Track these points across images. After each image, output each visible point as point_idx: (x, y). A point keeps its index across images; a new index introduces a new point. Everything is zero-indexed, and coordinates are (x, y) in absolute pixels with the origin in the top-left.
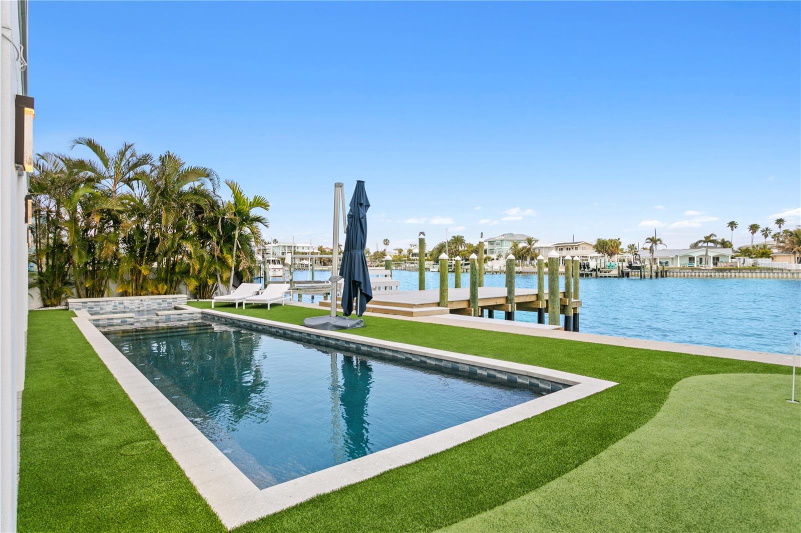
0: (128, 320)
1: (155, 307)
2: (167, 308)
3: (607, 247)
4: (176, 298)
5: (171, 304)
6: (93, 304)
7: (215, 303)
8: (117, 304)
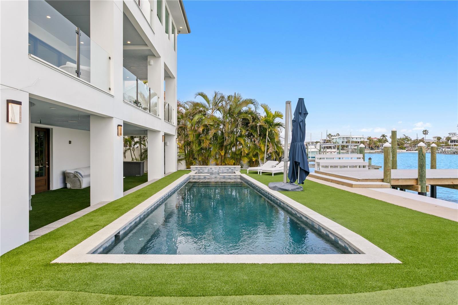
0: (207, 177)
1: (226, 171)
2: (231, 172)
4: (235, 167)
5: (233, 170)
6: (200, 168)
7: (249, 171)
8: (209, 169)
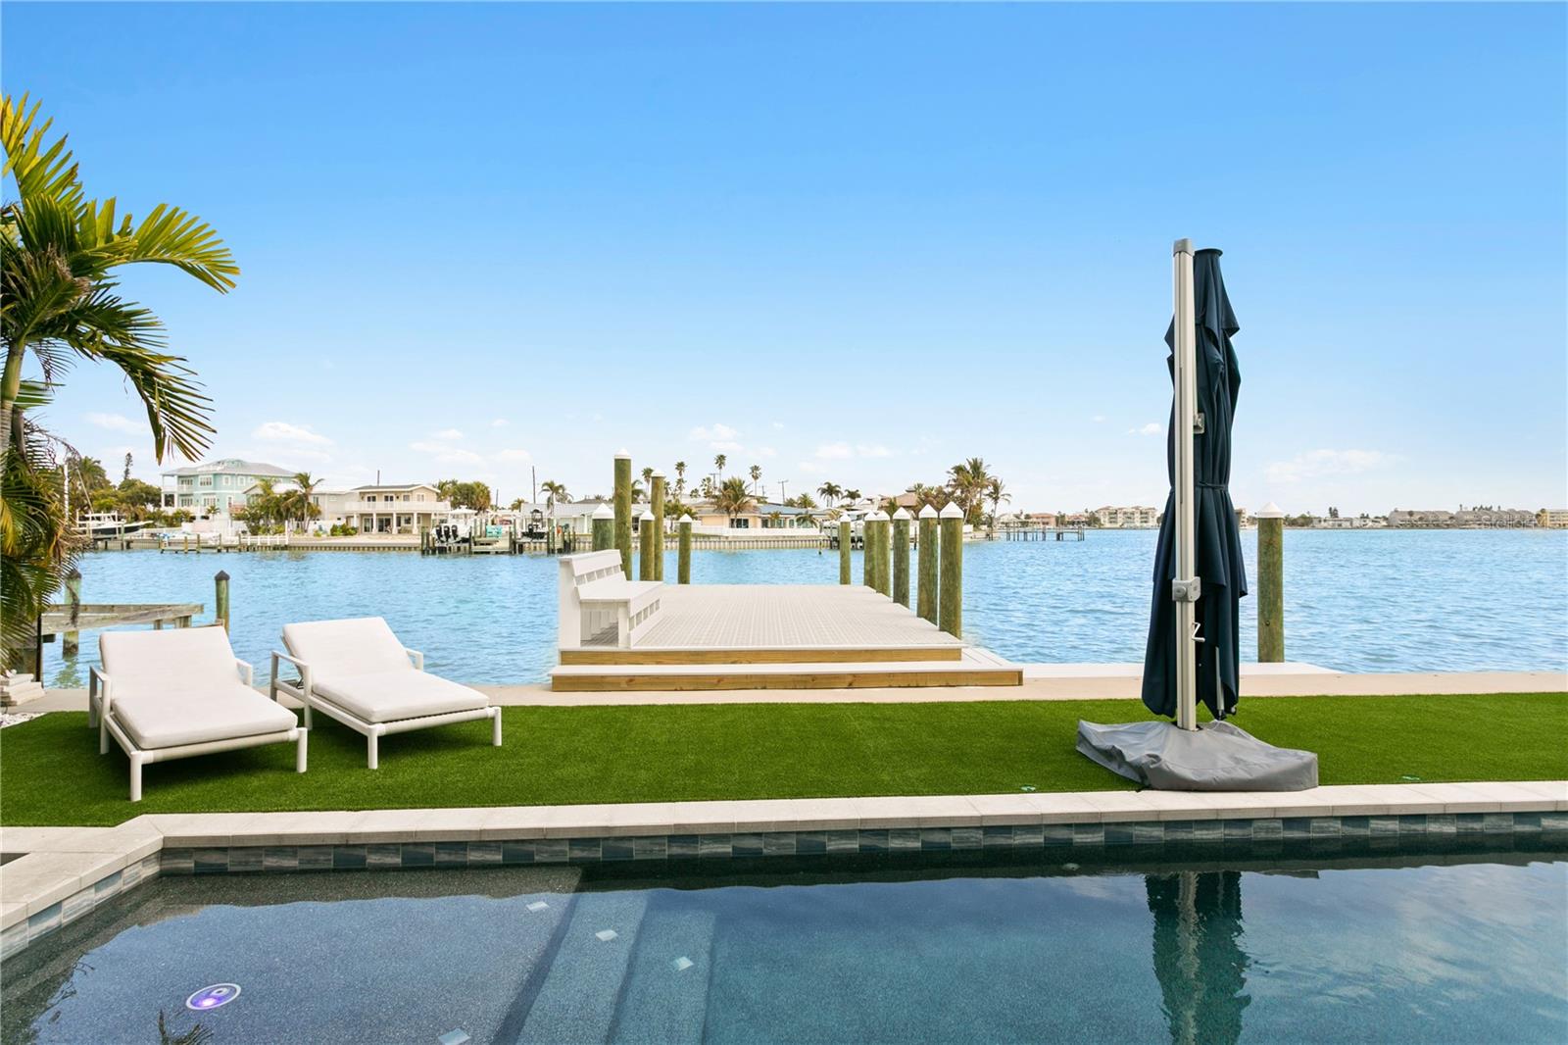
3: (474, 497)
